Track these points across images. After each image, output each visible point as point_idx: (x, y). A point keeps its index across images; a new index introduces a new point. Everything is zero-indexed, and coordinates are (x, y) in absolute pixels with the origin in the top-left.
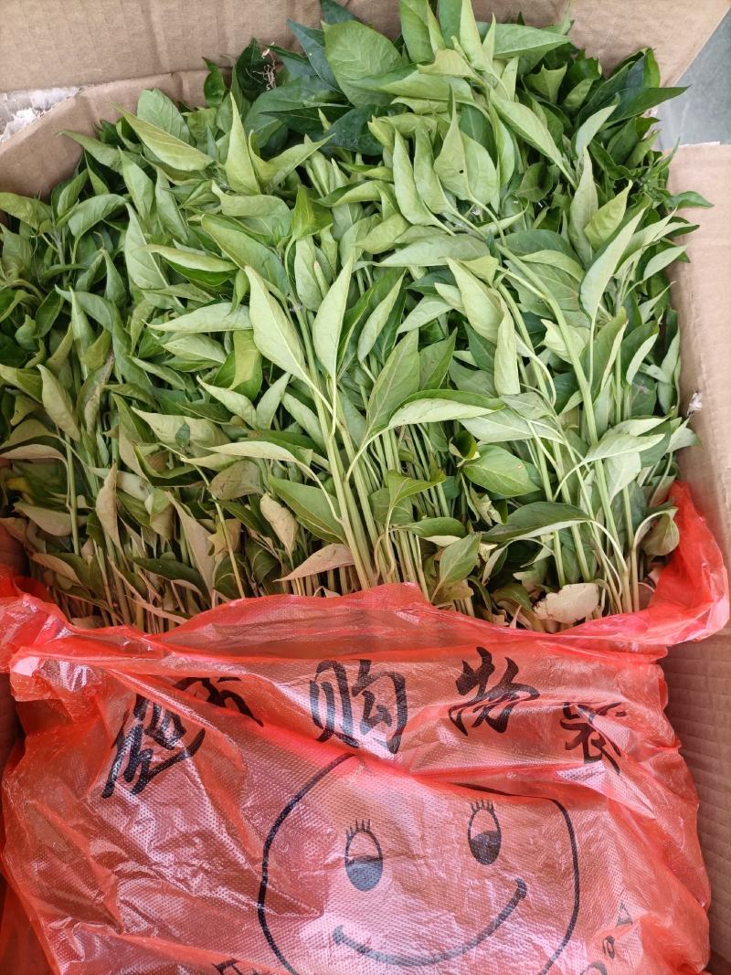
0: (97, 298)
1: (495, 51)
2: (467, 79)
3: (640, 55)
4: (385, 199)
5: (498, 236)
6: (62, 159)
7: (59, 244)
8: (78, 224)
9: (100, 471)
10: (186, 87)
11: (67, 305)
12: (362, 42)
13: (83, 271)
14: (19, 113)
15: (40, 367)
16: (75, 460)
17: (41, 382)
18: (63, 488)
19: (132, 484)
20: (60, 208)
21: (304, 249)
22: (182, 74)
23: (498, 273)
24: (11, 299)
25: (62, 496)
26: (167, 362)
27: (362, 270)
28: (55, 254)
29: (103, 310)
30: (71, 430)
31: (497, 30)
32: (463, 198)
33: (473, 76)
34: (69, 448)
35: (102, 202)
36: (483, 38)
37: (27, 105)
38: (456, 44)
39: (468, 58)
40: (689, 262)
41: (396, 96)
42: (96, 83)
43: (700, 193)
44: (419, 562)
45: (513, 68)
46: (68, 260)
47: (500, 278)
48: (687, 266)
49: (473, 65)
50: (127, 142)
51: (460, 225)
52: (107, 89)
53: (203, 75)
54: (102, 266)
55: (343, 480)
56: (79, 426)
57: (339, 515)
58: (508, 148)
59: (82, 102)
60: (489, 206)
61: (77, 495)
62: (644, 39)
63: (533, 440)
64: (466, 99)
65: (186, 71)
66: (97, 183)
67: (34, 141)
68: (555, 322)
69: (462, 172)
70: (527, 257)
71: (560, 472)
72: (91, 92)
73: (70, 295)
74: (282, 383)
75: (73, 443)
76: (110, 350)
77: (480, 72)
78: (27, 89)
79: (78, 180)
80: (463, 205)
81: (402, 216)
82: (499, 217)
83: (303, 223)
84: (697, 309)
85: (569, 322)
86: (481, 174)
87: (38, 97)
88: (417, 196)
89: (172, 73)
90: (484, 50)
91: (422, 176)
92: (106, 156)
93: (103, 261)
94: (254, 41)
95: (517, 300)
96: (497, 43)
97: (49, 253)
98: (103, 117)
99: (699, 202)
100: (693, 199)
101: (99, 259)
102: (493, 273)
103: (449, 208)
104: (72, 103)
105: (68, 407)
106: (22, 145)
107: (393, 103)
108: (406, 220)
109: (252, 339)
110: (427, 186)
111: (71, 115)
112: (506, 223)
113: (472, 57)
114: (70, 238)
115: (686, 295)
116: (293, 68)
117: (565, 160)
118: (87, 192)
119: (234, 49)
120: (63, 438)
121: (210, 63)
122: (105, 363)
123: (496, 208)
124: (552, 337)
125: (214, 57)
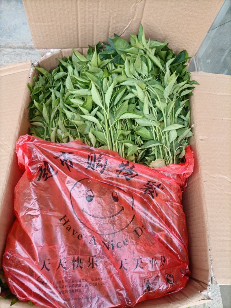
0: (58, 92)
1: (150, 46)
2: (143, 50)
3: (183, 51)
4: (123, 72)
5: (147, 82)
6: (55, 64)
7: (51, 81)
8: (56, 77)
9: (52, 129)
10: (84, 51)
11: (51, 93)
12: (122, 41)
13: (56, 87)
14: (48, 53)
15: (44, 104)
16: (47, 128)
17: (43, 108)
18: (43, 134)
19: (59, 131)
20: (53, 73)
21: (105, 80)
22: (83, 49)
23: (146, 88)
24: (39, 89)
25: (43, 136)
26: (71, 106)
27: (117, 87)
28: (50, 83)
29: (59, 95)
30: (47, 120)
31: (150, 42)
32: (140, 73)
33: (144, 49)
34: (46, 125)
35: (62, 73)
36: (147, 43)
37: (50, 52)
38: (141, 43)
39: (143, 46)
40: (193, 95)
41: (128, 53)
42: (65, 48)
43: (197, 81)
44: (123, 151)
45: (154, 50)
46: (52, 84)
47: (146, 89)
48: (193, 96)
49: (144, 47)
50: (69, 61)
51: (139, 78)
52: (67, 50)
53: (88, 49)
54: (60, 86)
55: (108, 130)
56: (49, 120)
57: (106, 137)
58: (150, 64)
59: (61, 52)
60: (146, 76)
61: (46, 135)
62: (184, 48)
63: (152, 126)
64: (142, 54)
65: (84, 48)
66: (61, 69)
67: (49, 59)
68: (158, 100)
69: (140, 67)
70: (153, 86)
71: (157, 134)
72: (63, 50)
73: (52, 90)
74: (97, 109)
75: (47, 124)
76: (59, 102)
77: (146, 49)
78: (50, 48)
79: (57, 68)
80: (140, 75)
81: (126, 75)
82: (148, 78)
83: (106, 74)
84: (194, 105)
85: (161, 101)
86: (144, 69)
87: (52, 50)
88: (130, 71)
89: (81, 48)
90: (147, 45)
91: (131, 67)
92: (64, 64)
93: (60, 85)
94: (99, 42)
95: (150, 96)
96: (150, 44)
97: (48, 83)
98: (65, 56)
99: (197, 83)
100: (195, 82)
101: (59, 84)
102: (144, 88)
103: (137, 75)
104: (59, 52)
105: (48, 114)
106: (47, 59)
107: (127, 54)
108: (127, 76)
109: (91, 97)
110: (132, 69)
111: (58, 54)
112: (149, 79)
113: (144, 46)
114: (54, 80)
115: (192, 102)
116: (107, 47)
117: (163, 68)
118: (59, 71)
119: (95, 43)
120: (45, 122)
121: (90, 46)
122: (58, 105)
123: (147, 76)
124: (157, 103)
125: (91, 45)
